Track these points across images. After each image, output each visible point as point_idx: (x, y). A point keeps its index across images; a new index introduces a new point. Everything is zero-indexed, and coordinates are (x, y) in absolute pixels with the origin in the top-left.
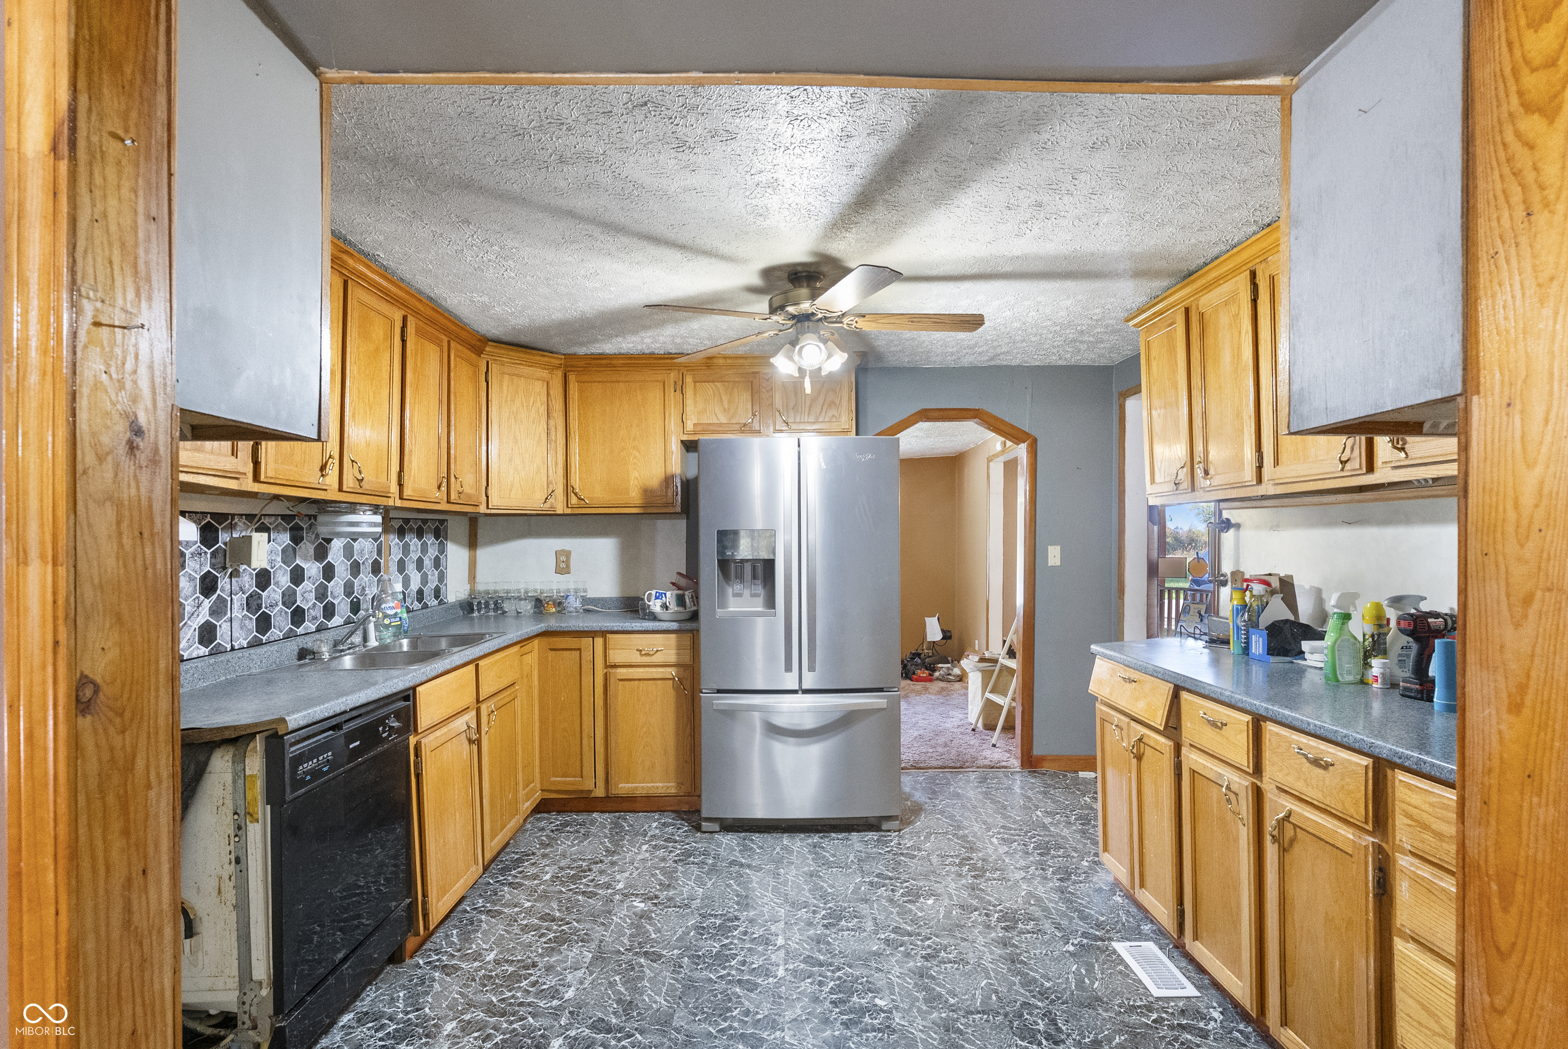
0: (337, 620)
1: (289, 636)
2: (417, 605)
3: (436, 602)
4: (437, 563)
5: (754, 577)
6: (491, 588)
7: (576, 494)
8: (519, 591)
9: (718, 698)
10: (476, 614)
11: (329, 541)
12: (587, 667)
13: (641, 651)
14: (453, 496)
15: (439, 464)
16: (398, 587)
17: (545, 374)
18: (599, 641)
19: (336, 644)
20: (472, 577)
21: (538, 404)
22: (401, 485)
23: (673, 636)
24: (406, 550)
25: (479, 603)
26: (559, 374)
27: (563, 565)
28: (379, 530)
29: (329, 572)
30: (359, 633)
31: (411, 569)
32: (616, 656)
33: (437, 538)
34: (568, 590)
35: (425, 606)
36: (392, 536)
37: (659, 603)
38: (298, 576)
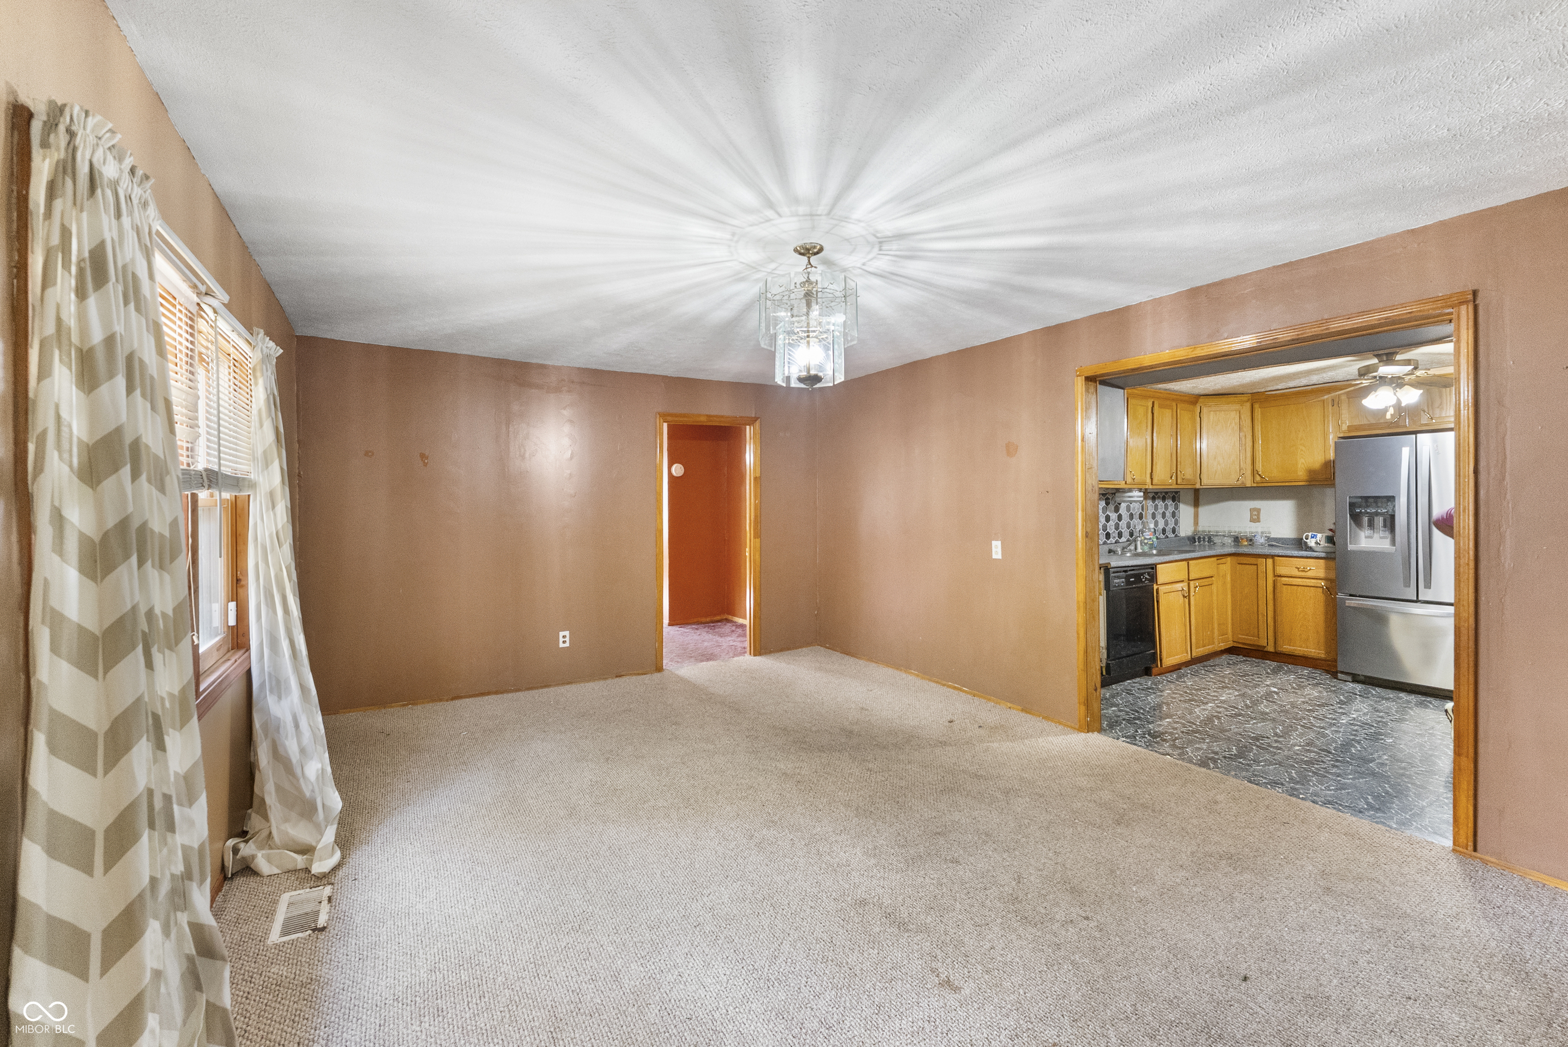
0: (1123, 539)
1: (1105, 543)
2: (1162, 536)
3: (1173, 535)
4: (1174, 515)
5: (1385, 526)
6: (1207, 529)
7: (1259, 475)
8: (1225, 532)
9: (1348, 599)
10: (1197, 543)
11: (1120, 504)
12: (1261, 575)
13: (1298, 568)
14: (1179, 482)
15: (1171, 467)
16: (1152, 526)
17: (1237, 407)
18: (1270, 561)
19: (1123, 548)
20: (1196, 523)
21: (1233, 425)
22: (1152, 479)
23: (1322, 561)
24: (1156, 507)
25: (1199, 538)
26: (1248, 405)
27: (1255, 517)
28: (1142, 499)
29: (1120, 518)
30: (1133, 545)
31: (1159, 518)
32: (1281, 570)
33: (1174, 502)
34: (1257, 532)
35: (1167, 537)
36: (1148, 501)
37: (1314, 540)
38: (1108, 519)
